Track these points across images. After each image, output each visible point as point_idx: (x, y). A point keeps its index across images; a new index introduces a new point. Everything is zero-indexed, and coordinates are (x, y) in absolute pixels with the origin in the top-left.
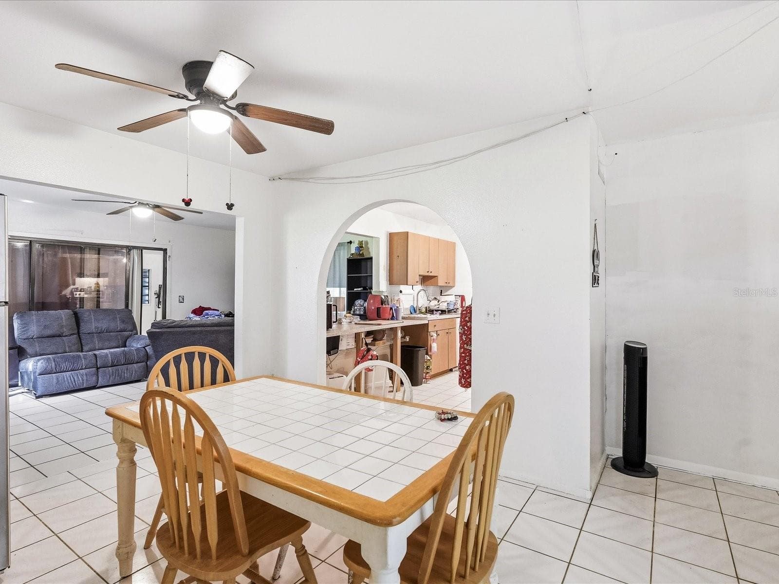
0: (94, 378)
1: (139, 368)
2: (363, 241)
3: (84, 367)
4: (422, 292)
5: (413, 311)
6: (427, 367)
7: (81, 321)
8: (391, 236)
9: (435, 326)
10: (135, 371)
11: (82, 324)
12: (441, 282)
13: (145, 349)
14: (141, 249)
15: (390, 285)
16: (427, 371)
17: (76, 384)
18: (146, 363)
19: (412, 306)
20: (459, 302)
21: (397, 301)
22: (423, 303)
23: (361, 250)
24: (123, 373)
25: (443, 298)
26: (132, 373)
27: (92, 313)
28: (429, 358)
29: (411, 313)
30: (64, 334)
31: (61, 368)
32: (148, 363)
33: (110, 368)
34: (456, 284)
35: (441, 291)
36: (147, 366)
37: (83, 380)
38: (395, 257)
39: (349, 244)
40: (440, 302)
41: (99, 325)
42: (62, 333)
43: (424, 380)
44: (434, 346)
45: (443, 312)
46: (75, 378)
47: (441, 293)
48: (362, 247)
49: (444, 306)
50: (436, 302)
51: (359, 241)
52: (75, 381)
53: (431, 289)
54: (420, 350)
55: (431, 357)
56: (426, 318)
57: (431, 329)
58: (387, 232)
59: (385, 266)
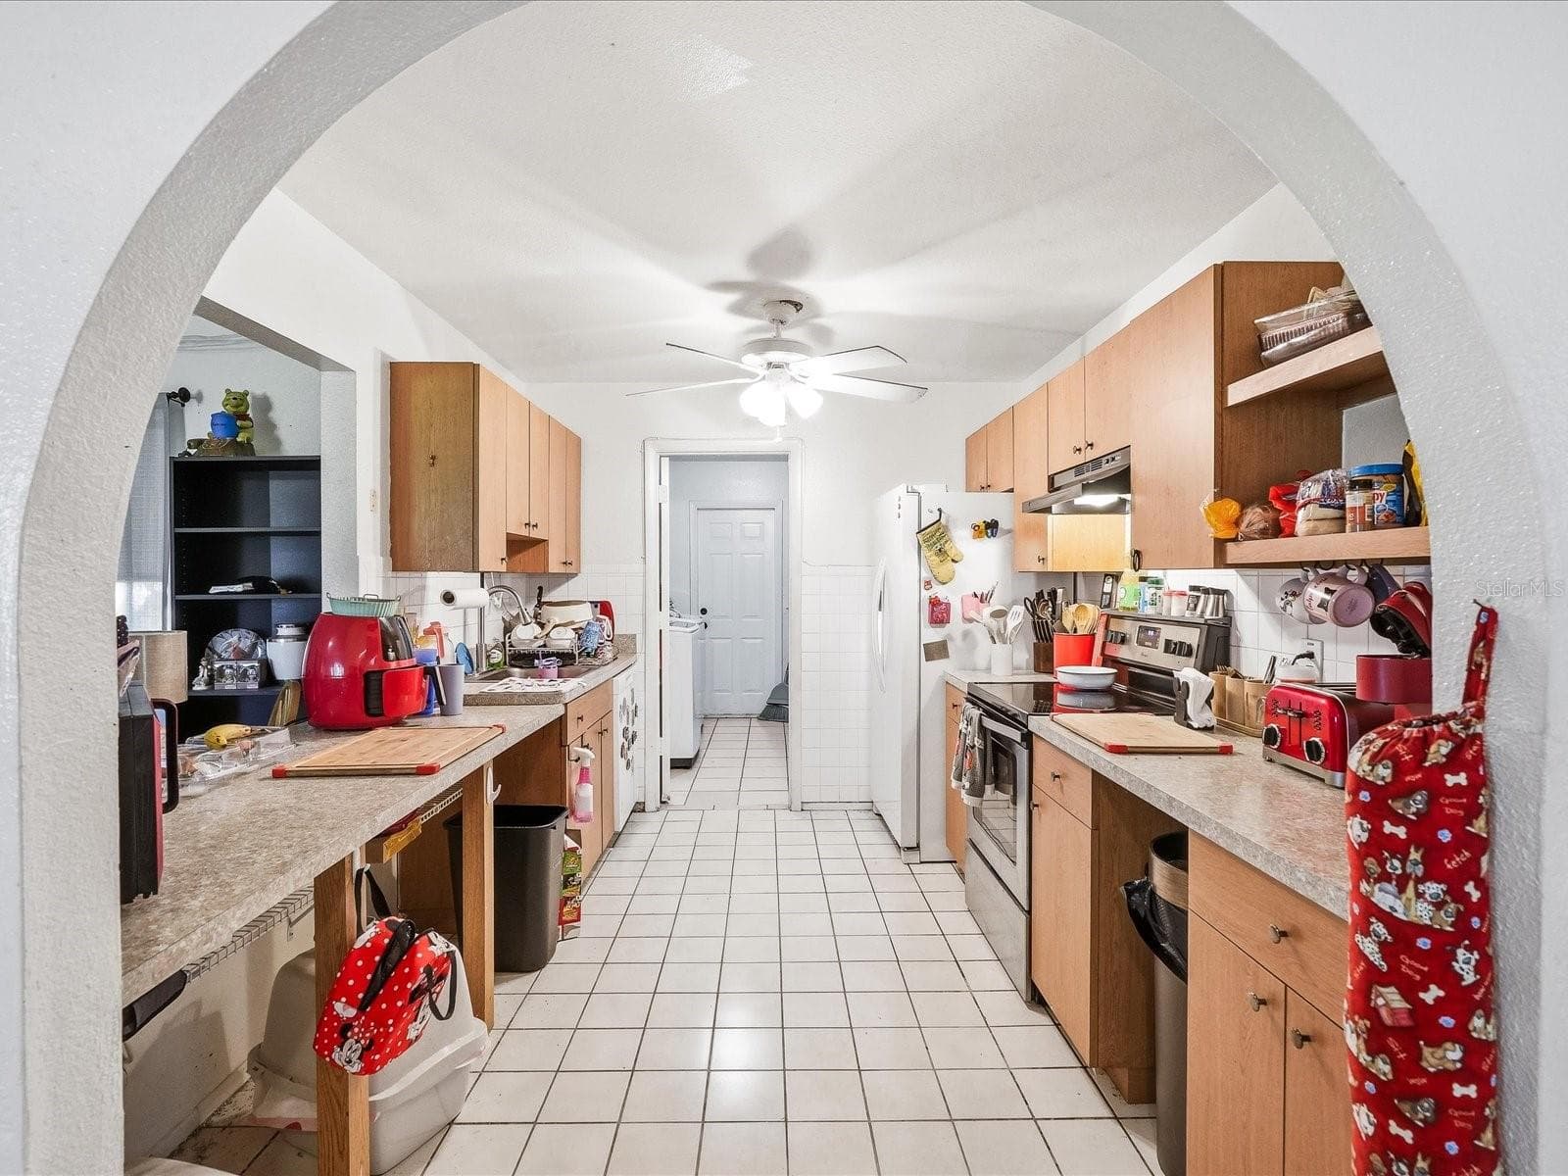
2: (246, 394)
6: (567, 877)
8: (399, 377)
9: (580, 719)
12: (554, 561)
15: (394, 569)
16: (567, 892)
19: (461, 649)
20: (607, 624)
21: (428, 632)
23: (242, 428)
25: (556, 615)
28: (572, 843)
35: (540, 588)
38: (420, 459)
39: (176, 403)
40: (548, 629)
44: (588, 792)
45: (566, 661)
47: (541, 595)
48: (245, 417)
49: (564, 640)
50: (531, 628)
51: (228, 392)
54: (555, 828)
55: (578, 840)
56: (558, 694)
57: (573, 732)
58: (383, 355)
59: (379, 494)
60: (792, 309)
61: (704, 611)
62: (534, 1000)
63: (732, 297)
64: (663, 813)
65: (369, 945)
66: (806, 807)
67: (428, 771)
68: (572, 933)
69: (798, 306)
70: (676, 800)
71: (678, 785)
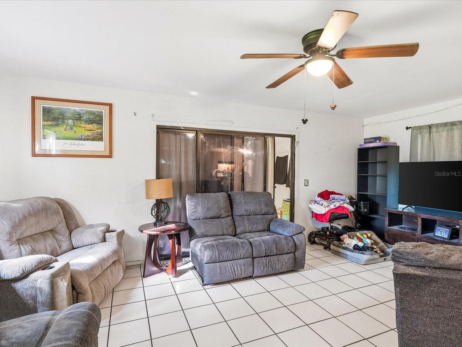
0: (251, 269)
1: (289, 259)
3: (242, 257)
7: (234, 203)
10: (285, 263)
11: (234, 206)
13: (292, 238)
14: (274, 136)
17: (235, 274)
18: (294, 254)
24: (275, 265)
26: (283, 265)
27: (242, 196)
30: (222, 216)
31: (223, 257)
32: (296, 254)
33: (263, 258)
36: (295, 257)
37: (241, 271)
41: (248, 208)
42: (221, 215)
46: (235, 268)
52: (234, 270)
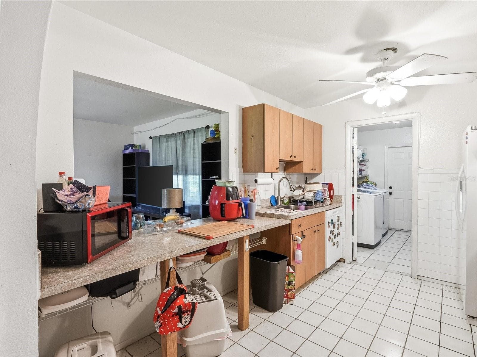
2: (219, 124)
4: (285, 181)
5: (273, 203)
6: (289, 282)
8: (245, 112)
9: (300, 225)
12: (307, 169)
15: (243, 172)
16: (290, 288)
19: (273, 197)
20: (327, 191)
21: (252, 192)
22: (285, 192)
23: (217, 134)
25: (309, 187)
28: (291, 270)
29: (272, 205)
34: (323, 171)
35: (307, 178)
38: (249, 137)
39: (207, 129)
40: (305, 191)
43: (285, 299)
44: (299, 253)
45: (309, 204)
47: (306, 180)
48: (218, 131)
49: (309, 196)
50: (299, 192)
51: (215, 124)
53: (295, 177)
54: (279, 264)
55: (294, 269)
56: (288, 216)
57: (294, 230)
58: (240, 106)
59: (238, 150)
60: (391, 52)
61: (391, 188)
62: (267, 323)
63: (359, 55)
64: (351, 265)
65: (167, 292)
66: (419, 278)
67: (208, 238)
68: (291, 303)
69: (394, 50)
70: (360, 260)
71: (362, 255)
